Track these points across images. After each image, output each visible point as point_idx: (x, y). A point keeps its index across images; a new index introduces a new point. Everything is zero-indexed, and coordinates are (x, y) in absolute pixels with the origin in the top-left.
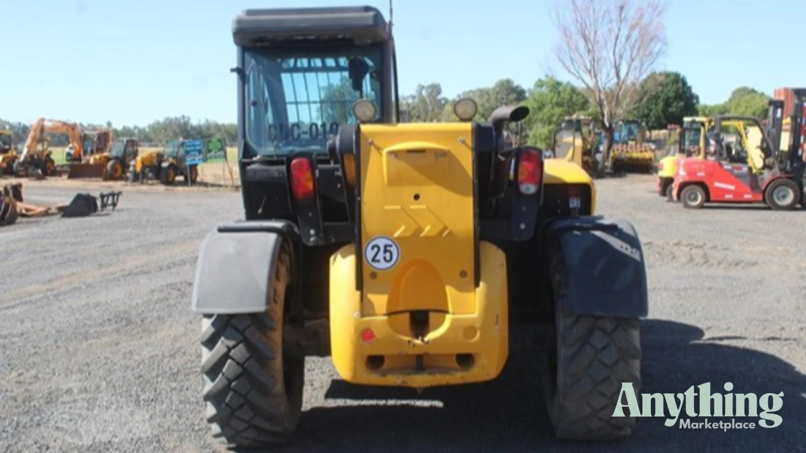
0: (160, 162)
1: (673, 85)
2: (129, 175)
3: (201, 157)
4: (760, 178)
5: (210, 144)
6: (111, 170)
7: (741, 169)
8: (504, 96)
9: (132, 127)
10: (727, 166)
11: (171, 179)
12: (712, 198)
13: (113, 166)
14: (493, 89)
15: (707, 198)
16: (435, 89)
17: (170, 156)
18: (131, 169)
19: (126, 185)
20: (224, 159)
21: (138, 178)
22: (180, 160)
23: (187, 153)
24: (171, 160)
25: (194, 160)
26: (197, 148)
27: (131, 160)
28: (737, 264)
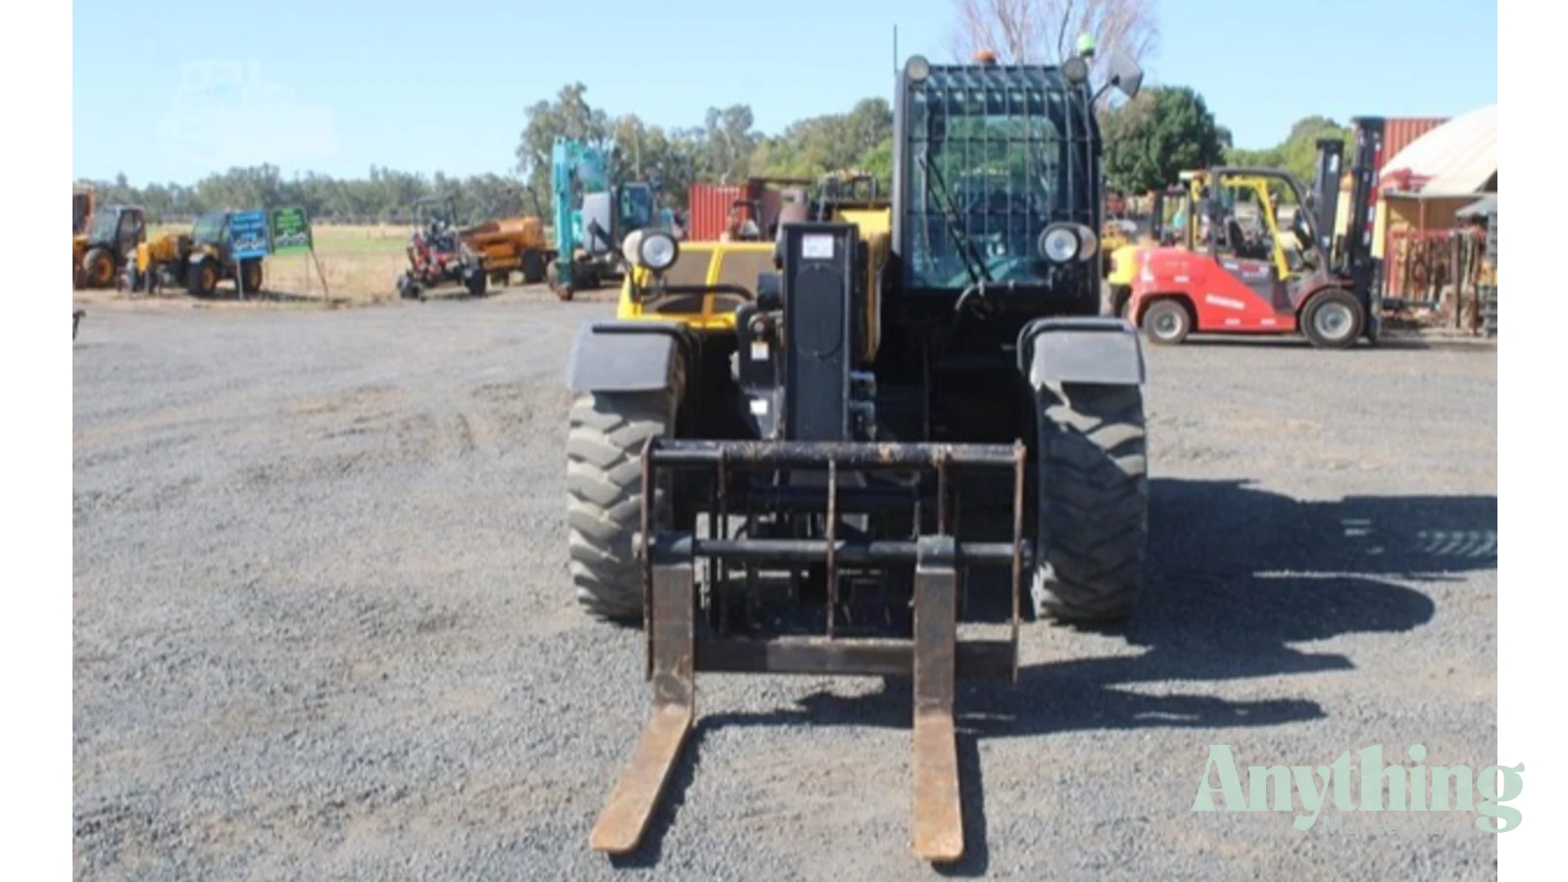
0: (186, 254)
1: (1178, 112)
2: (125, 277)
3: (263, 243)
4: (1290, 287)
5: (280, 219)
6: (91, 268)
7: (1256, 269)
8: (871, 130)
9: (166, 185)
10: (1231, 263)
11: (208, 285)
12: (1202, 325)
13: (95, 261)
14: (851, 116)
15: (1193, 326)
16: (742, 116)
17: (206, 242)
18: (130, 266)
19: (119, 298)
20: (307, 249)
21: (144, 283)
22: (224, 248)
23: (236, 235)
24: (208, 249)
25: (249, 248)
26: (256, 226)
27: (128, 250)
28: (1196, 455)
